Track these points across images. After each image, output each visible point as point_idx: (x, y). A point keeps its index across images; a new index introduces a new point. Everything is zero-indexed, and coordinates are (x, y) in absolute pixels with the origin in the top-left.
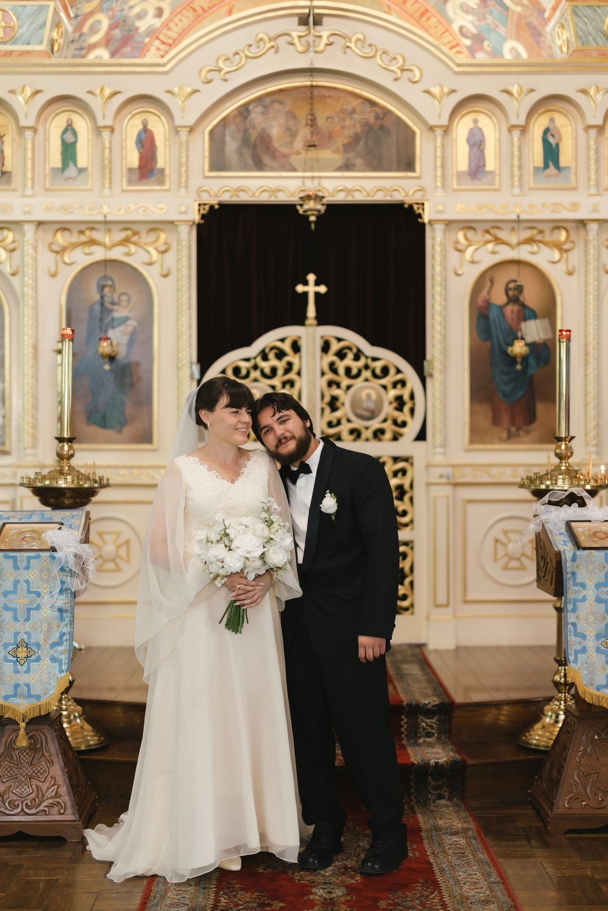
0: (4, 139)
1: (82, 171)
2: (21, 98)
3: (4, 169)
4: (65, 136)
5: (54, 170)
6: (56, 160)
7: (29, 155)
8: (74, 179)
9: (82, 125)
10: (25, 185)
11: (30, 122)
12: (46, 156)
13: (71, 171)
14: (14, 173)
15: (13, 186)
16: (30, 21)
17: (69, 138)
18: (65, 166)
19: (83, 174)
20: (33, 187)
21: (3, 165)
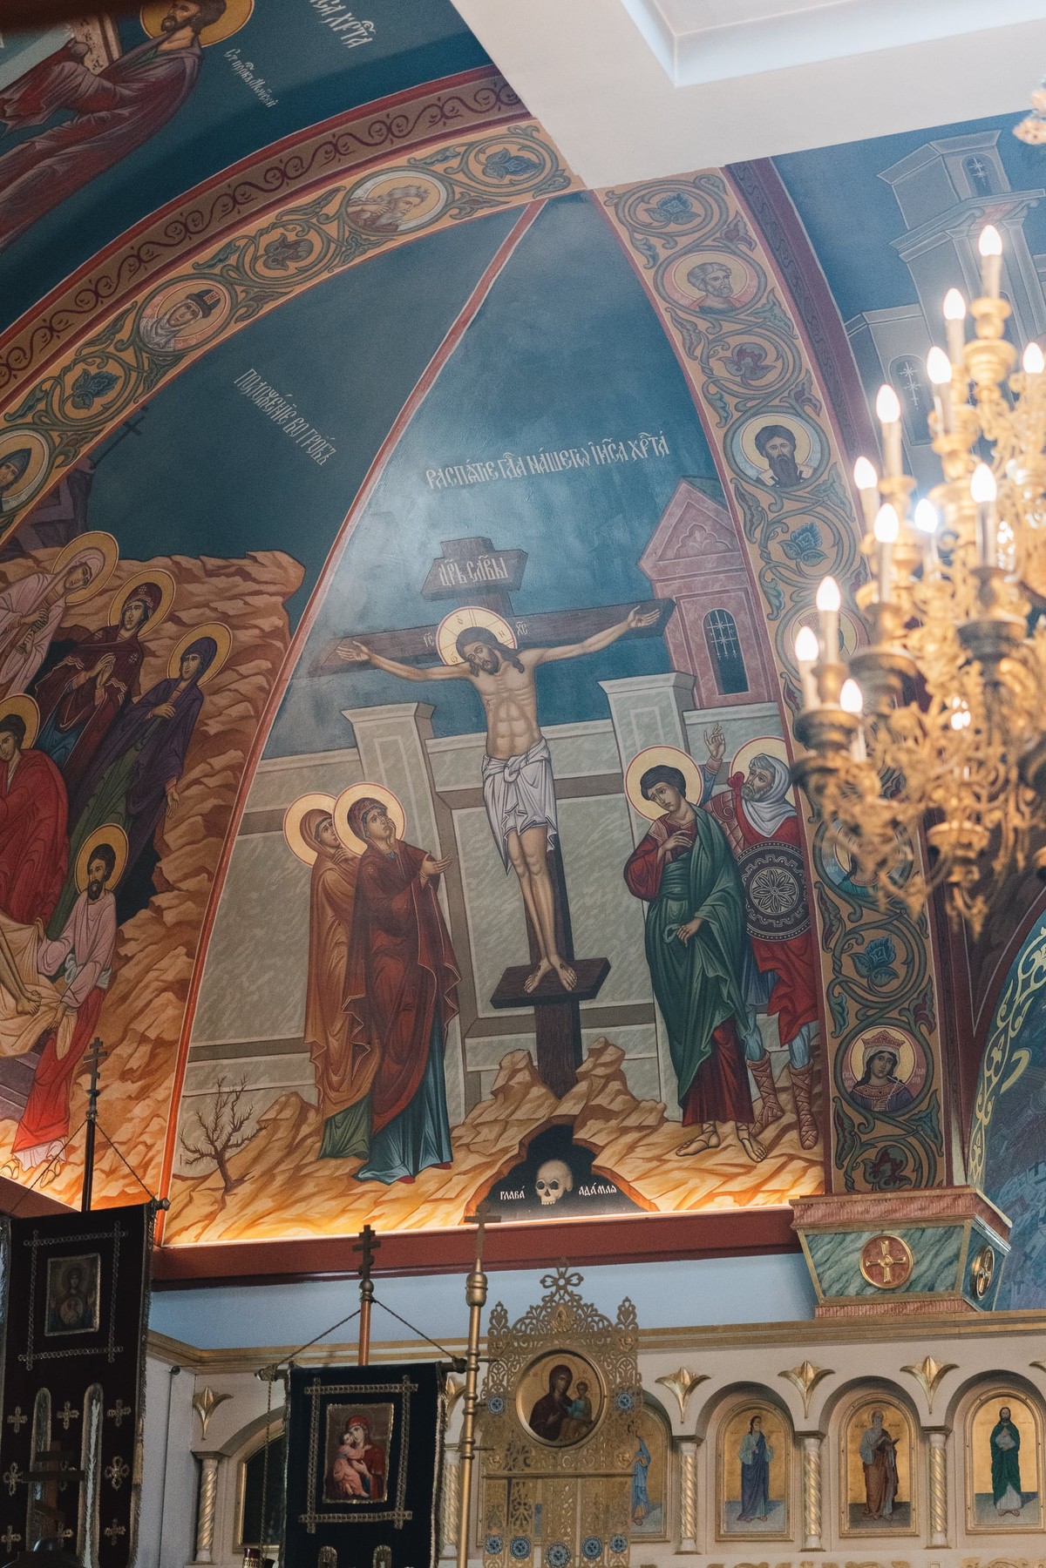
0: (897, 1446)
1: (1028, 1498)
2: (922, 1379)
3: (897, 1499)
4: (997, 1440)
5: (981, 1498)
6: (983, 1481)
7: (938, 1475)
8: (1016, 1513)
9: (1024, 1417)
10: (932, 1527)
11: (938, 1420)
12: (967, 1476)
13: (1011, 1499)
14: (914, 1505)
15: (911, 1529)
16: (933, 1252)
17: (1005, 1441)
18: (999, 1491)
19: (1031, 1504)
20: (945, 1530)
21: (896, 1492)
